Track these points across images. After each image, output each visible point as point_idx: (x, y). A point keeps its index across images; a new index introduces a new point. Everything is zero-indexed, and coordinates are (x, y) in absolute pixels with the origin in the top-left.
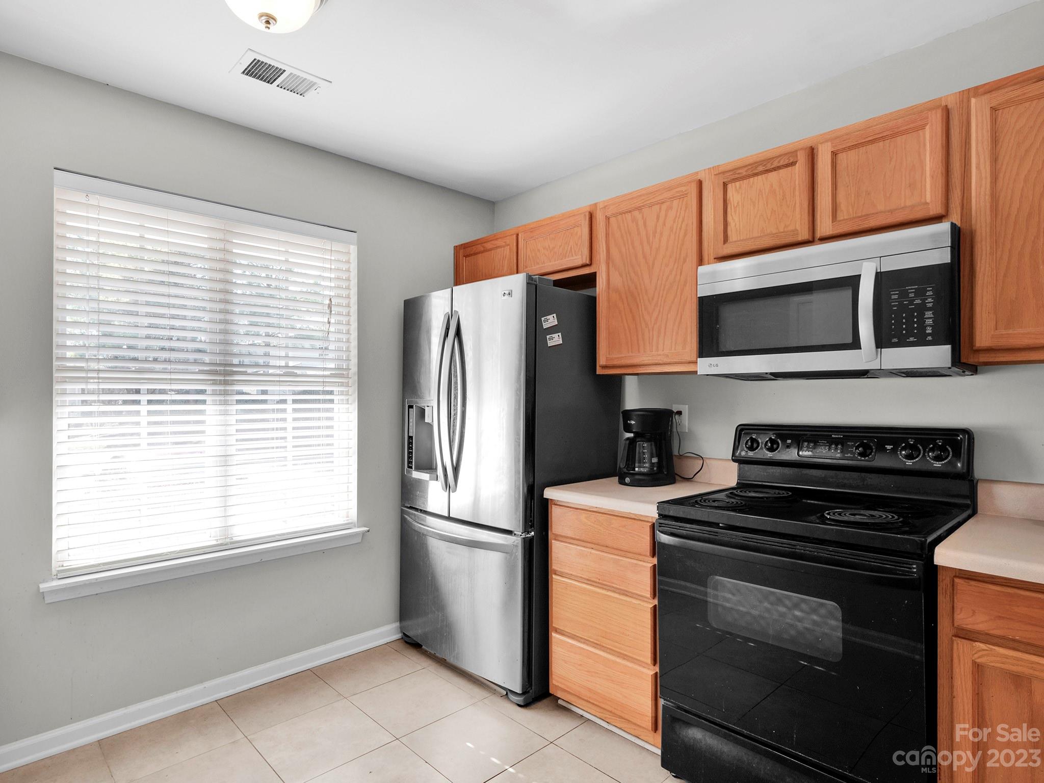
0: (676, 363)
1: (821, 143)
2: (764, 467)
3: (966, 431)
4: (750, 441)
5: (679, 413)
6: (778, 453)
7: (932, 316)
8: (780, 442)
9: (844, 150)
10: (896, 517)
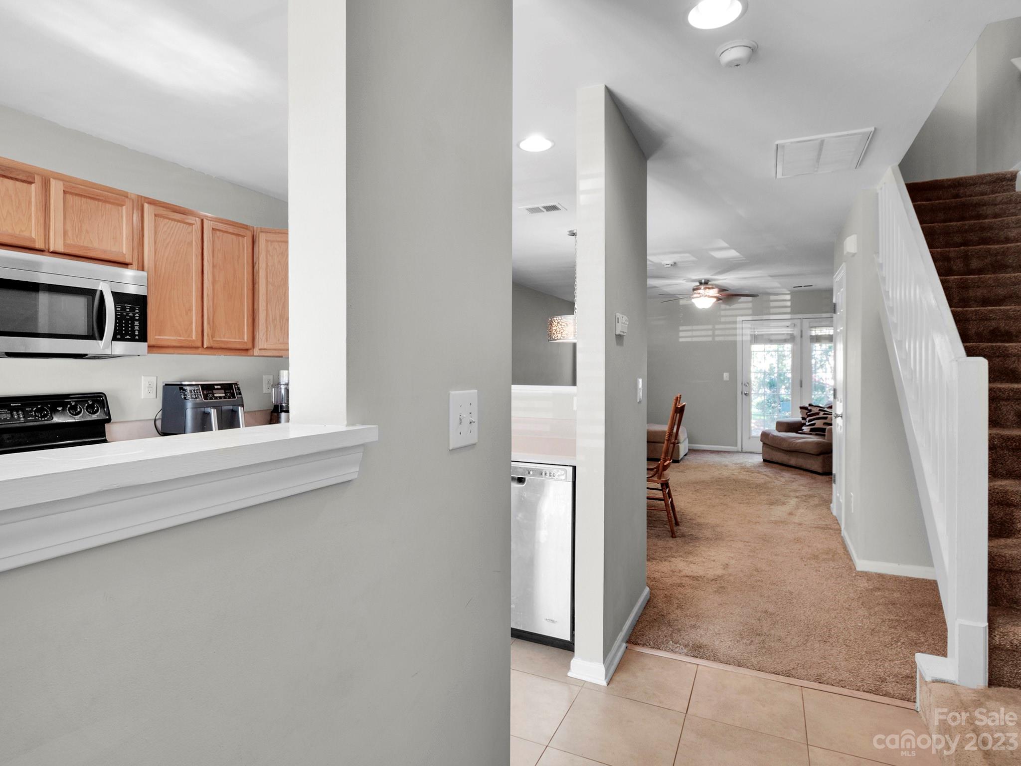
1: (53, 178)
3: (103, 394)
7: (137, 324)
9: (72, 193)
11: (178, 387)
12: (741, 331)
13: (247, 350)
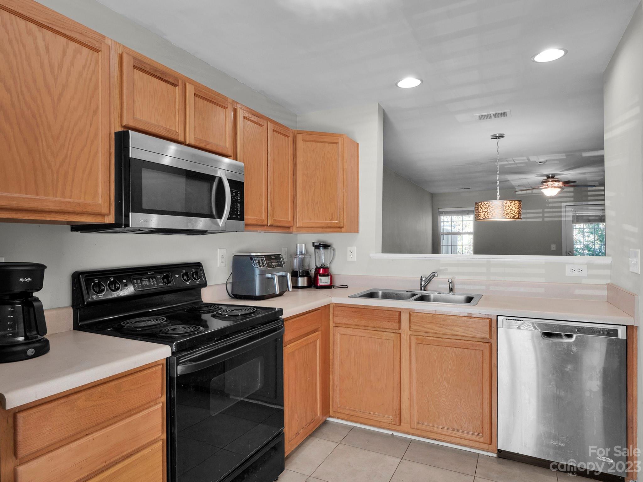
0: (87, 214)
1: (189, 83)
3: (200, 263)
4: (96, 286)
6: (121, 292)
7: (239, 206)
8: (119, 282)
9: (199, 96)
11: (249, 257)
12: (565, 213)
13: (289, 228)
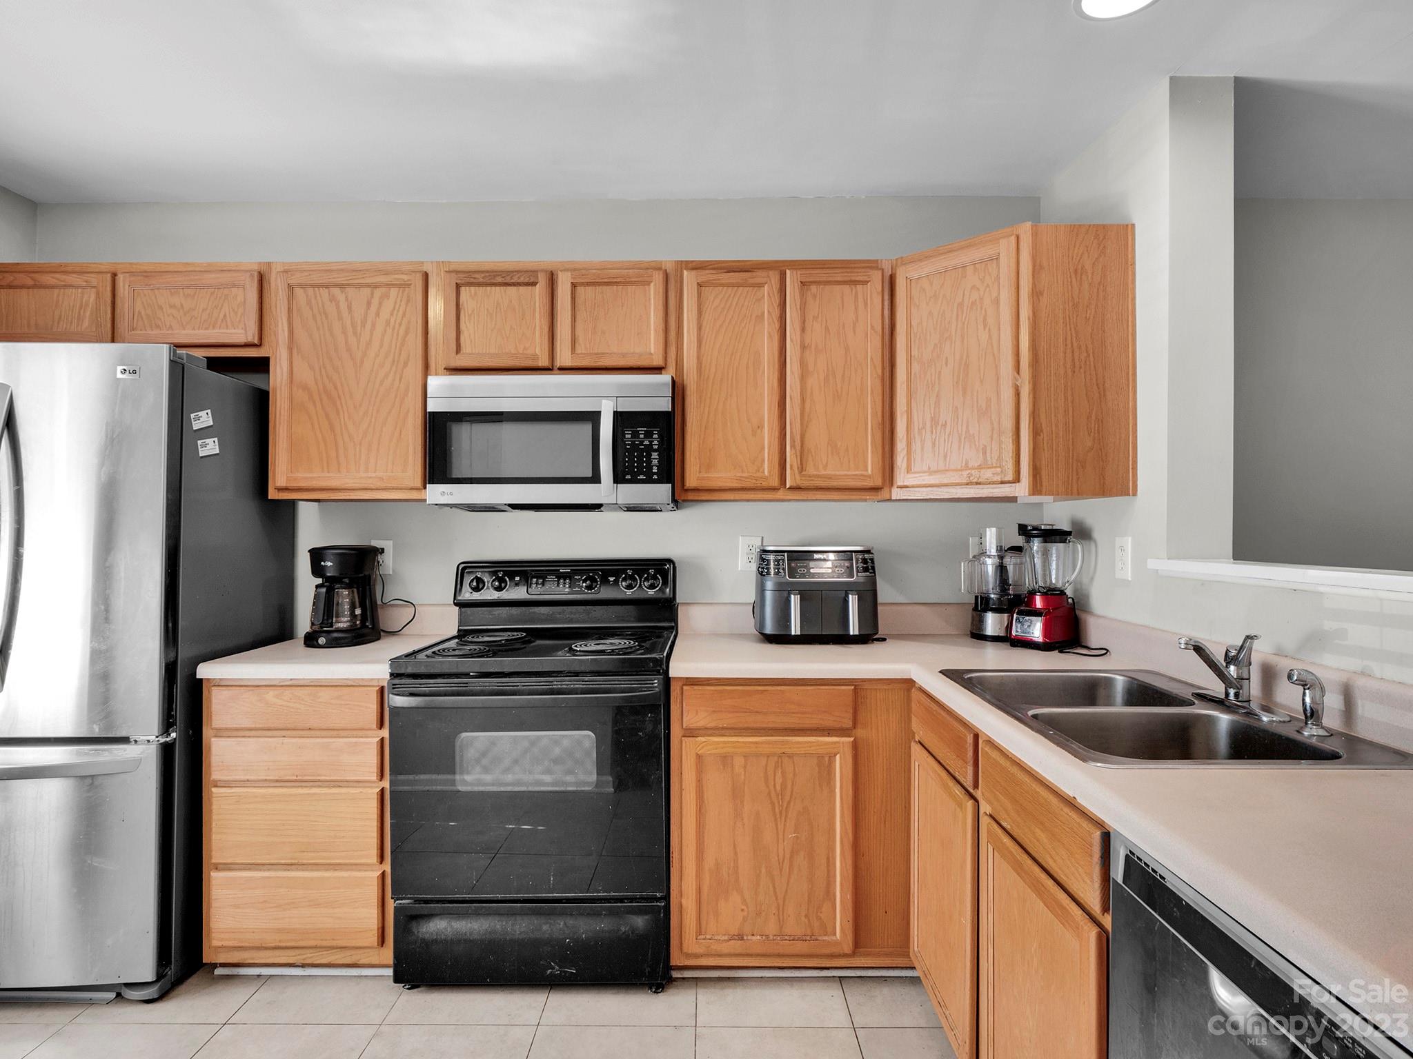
0: (393, 489)
1: (561, 271)
2: (489, 609)
3: (670, 561)
4: (475, 581)
5: (382, 551)
6: (507, 593)
7: (657, 457)
8: (507, 579)
9: (582, 284)
10: (633, 643)
13: (875, 489)
